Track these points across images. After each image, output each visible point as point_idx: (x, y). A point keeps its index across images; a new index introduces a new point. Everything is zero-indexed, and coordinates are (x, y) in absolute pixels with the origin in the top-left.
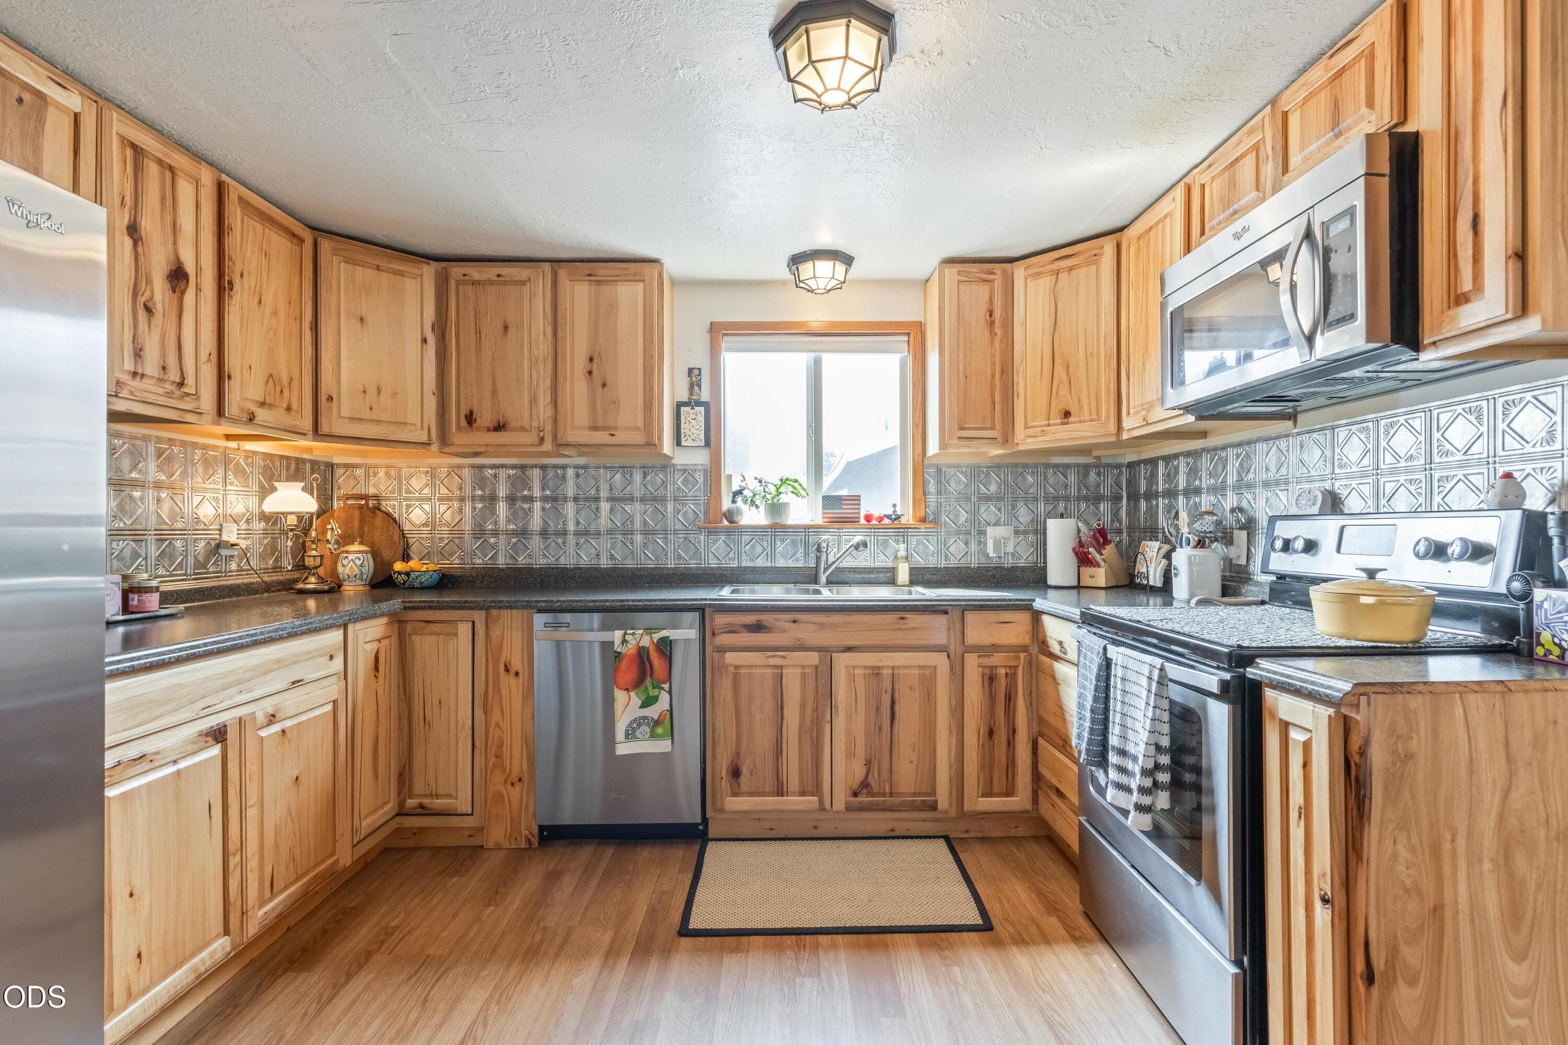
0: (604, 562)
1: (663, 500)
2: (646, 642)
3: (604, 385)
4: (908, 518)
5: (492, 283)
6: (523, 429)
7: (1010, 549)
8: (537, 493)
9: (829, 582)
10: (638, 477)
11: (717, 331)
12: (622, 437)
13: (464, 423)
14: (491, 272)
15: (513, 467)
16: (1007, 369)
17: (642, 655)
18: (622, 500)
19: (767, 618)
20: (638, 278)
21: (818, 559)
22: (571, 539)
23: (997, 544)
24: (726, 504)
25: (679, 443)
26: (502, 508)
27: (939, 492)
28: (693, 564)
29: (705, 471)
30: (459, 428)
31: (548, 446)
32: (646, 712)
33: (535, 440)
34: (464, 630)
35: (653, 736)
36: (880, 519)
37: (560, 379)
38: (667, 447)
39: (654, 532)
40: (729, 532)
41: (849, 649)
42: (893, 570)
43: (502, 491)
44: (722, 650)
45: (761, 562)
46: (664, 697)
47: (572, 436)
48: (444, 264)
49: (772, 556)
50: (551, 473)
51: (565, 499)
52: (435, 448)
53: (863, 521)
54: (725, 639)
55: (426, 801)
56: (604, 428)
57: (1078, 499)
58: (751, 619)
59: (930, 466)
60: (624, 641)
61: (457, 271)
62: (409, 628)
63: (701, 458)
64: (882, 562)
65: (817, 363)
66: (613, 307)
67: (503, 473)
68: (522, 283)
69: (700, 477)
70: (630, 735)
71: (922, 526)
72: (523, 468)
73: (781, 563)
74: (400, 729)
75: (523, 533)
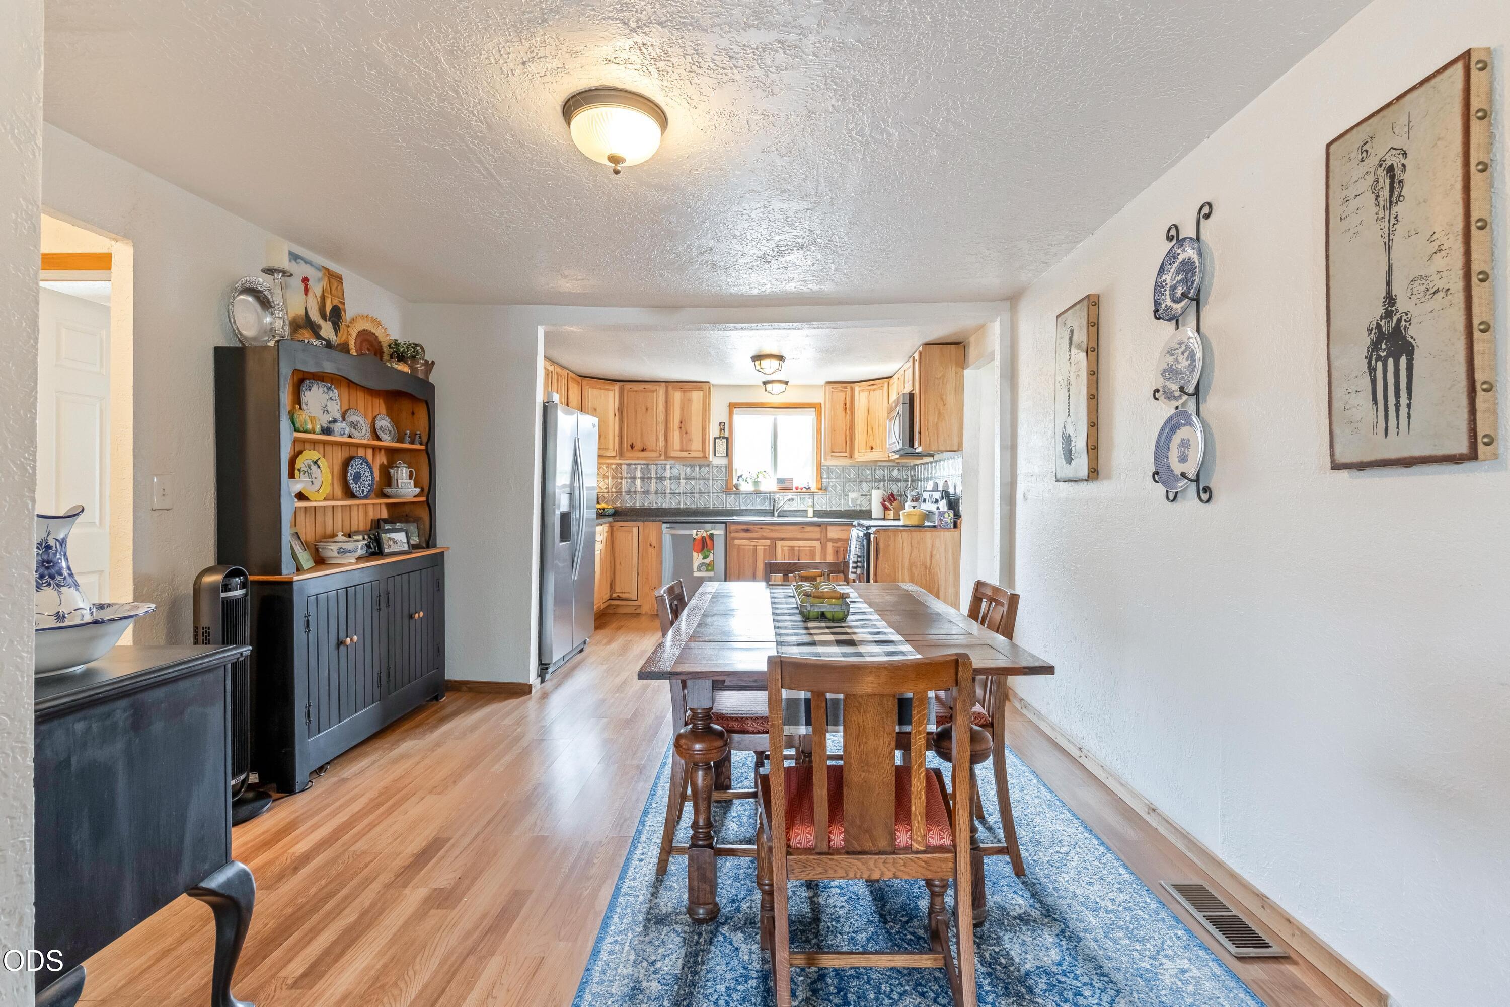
0: (682, 506)
1: (707, 479)
2: (705, 535)
3: (686, 433)
4: (814, 488)
5: (641, 391)
6: (653, 451)
7: (859, 503)
8: (654, 475)
9: (778, 516)
10: (697, 469)
11: (732, 407)
12: (693, 454)
13: (629, 448)
14: (642, 386)
15: (643, 464)
16: (851, 428)
17: (703, 539)
18: (690, 479)
19: (751, 527)
20: (700, 389)
21: (774, 505)
22: (668, 496)
23: (852, 499)
24: (735, 482)
25: (715, 455)
26: (638, 482)
27: (828, 478)
28: (720, 507)
29: (726, 467)
30: (627, 450)
31: (663, 457)
32: (704, 561)
33: (658, 455)
34: (635, 530)
35: (707, 570)
36: (802, 489)
37: (669, 431)
38: (711, 457)
39: (704, 493)
40: (736, 493)
41: (783, 539)
42: (806, 511)
43: (639, 474)
44: (734, 538)
45: (749, 507)
46: (711, 555)
47: (673, 454)
48: (622, 383)
49: (755, 504)
50: (660, 468)
51: (665, 478)
52: (617, 458)
53: (794, 490)
54: (734, 535)
55: (620, 595)
56: (686, 451)
57: (890, 481)
58: (745, 527)
59: (824, 466)
60: (697, 534)
61: (628, 386)
62: (615, 528)
63: (724, 461)
64: (802, 508)
65: (775, 420)
66: (690, 400)
67: (639, 467)
68: (653, 391)
69: (724, 469)
70: (699, 569)
71: (820, 492)
72: (648, 465)
73: (758, 507)
74: (611, 567)
75: (647, 493)
